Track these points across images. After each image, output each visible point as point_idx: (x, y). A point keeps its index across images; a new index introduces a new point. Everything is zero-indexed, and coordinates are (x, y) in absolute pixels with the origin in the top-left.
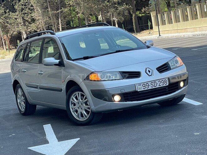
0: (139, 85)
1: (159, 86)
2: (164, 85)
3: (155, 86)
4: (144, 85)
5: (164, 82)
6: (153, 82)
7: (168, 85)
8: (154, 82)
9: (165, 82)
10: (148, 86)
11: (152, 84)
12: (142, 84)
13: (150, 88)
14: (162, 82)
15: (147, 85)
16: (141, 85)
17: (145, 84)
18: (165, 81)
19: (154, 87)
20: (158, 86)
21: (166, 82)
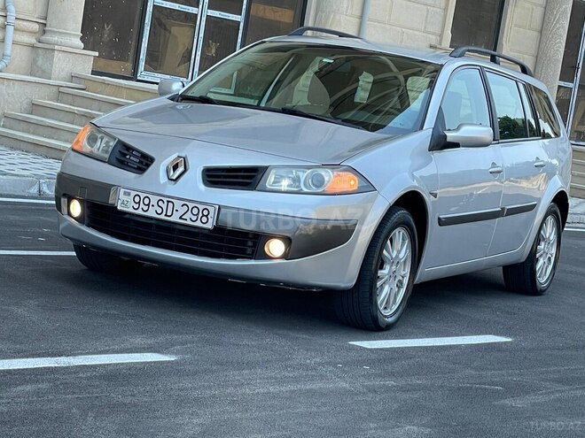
0: (125, 193)
1: (181, 218)
2: (198, 224)
3: (166, 215)
4: (137, 199)
5: (200, 215)
6: (165, 200)
7: (209, 226)
8: (168, 202)
9: (203, 215)
10: (148, 205)
11: (160, 203)
12: (133, 193)
13: (151, 213)
14: (195, 211)
15: (147, 201)
16: (129, 194)
17: (142, 195)
18: (206, 213)
19: (162, 217)
20: (175, 218)
21: (207, 216)
